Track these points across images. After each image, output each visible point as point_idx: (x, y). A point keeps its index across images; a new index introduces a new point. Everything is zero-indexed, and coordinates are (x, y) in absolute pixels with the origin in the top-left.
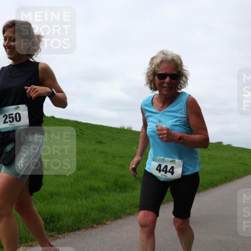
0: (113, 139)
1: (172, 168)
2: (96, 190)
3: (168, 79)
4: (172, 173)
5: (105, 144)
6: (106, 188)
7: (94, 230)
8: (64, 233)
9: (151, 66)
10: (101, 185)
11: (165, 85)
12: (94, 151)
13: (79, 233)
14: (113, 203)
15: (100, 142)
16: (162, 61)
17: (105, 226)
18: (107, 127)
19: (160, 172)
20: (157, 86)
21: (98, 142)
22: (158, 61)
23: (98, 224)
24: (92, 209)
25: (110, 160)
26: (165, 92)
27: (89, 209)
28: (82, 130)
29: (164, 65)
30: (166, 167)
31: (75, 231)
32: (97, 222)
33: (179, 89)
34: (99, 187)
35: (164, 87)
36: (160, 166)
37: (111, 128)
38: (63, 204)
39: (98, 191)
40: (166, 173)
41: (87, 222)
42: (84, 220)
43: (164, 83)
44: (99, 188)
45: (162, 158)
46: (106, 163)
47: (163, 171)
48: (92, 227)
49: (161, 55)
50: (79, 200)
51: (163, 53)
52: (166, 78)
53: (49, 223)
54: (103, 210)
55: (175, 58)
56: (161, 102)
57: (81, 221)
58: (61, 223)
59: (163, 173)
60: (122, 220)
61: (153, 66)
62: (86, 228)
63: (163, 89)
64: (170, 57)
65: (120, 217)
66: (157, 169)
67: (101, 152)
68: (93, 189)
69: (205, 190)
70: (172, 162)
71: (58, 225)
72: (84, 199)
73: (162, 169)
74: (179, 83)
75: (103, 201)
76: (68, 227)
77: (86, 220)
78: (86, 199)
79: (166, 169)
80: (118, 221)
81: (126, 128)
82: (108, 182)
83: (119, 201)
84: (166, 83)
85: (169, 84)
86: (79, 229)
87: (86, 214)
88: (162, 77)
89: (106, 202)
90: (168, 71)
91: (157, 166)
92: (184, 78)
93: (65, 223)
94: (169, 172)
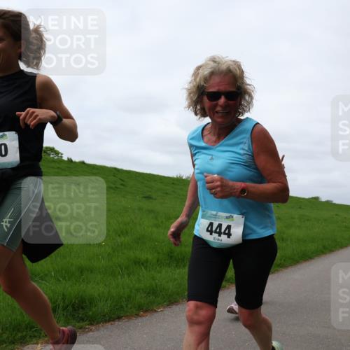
0: (167, 193)
1: (229, 227)
2: (143, 264)
3: (222, 100)
4: (229, 235)
5: (155, 199)
6: (158, 261)
7: (140, 319)
8: (98, 323)
9: (195, 80)
10: (150, 257)
11: (218, 109)
12: (140, 209)
13: (120, 323)
14: (168, 282)
15: (149, 198)
16: (212, 74)
17: (156, 314)
18: (158, 176)
19: (211, 234)
20: (207, 110)
21: (145, 197)
22: (206, 72)
23: (146, 311)
24: (137, 290)
25: (162, 222)
26: (219, 120)
27: (133, 291)
28: (123, 181)
29: (216, 79)
30: (220, 226)
31: (114, 320)
32: (145, 309)
33: (240, 113)
34: (147, 259)
35: (217, 112)
36: (211, 224)
37: (164, 177)
38: (98, 283)
39: (145, 265)
40: (220, 236)
41: (131, 308)
42: (127, 306)
43: (216, 105)
44: (147, 261)
45: (214, 213)
46: (157, 226)
47: (216, 232)
48: (138, 315)
49: (212, 63)
50: (119, 277)
51: (214, 60)
52: (220, 98)
53: (78, 310)
54: (153, 292)
55: (231, 67)
56: (214, 135)
57: (122, 307)
58: (94, 309)
59: (216, 235)
60: (179, 306)
61: (198, 80)
62: (129, 317)
63: (216, 114)
64: (224, 67)
65: (176, 302)
66: (207, 230)
67: (150, 211)
68: (138, 263)
69: (295, 264)
70: (227, 218)
71: (90, 313)
72: (126, 276)
73: (214, 229)
74: (240, 104)
75: (153, 278)
76: (104, 316)
77: (129, 306)
78: (129, 275)
79: (220, 229)
80: (174, 307)
81: (184, 178)
82: (159, 253)
83: (175, 280)
84: (221, 106)
85: (225, 107)
86: (119, 318)
87: (129, 297)
88: (214, 96)
89: (157, 281)
90: (222, 88)
91: (207, 226)
92: (247, 97)
93: (100, 310)
94: (225, 233)
